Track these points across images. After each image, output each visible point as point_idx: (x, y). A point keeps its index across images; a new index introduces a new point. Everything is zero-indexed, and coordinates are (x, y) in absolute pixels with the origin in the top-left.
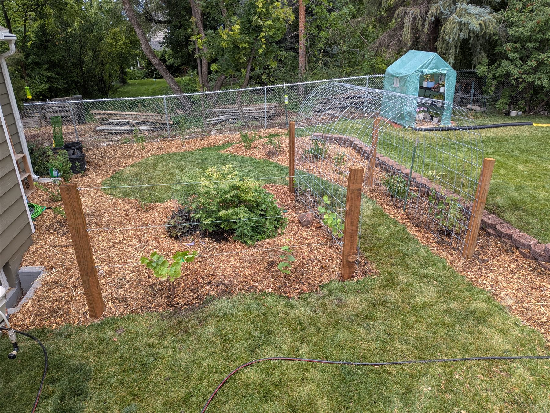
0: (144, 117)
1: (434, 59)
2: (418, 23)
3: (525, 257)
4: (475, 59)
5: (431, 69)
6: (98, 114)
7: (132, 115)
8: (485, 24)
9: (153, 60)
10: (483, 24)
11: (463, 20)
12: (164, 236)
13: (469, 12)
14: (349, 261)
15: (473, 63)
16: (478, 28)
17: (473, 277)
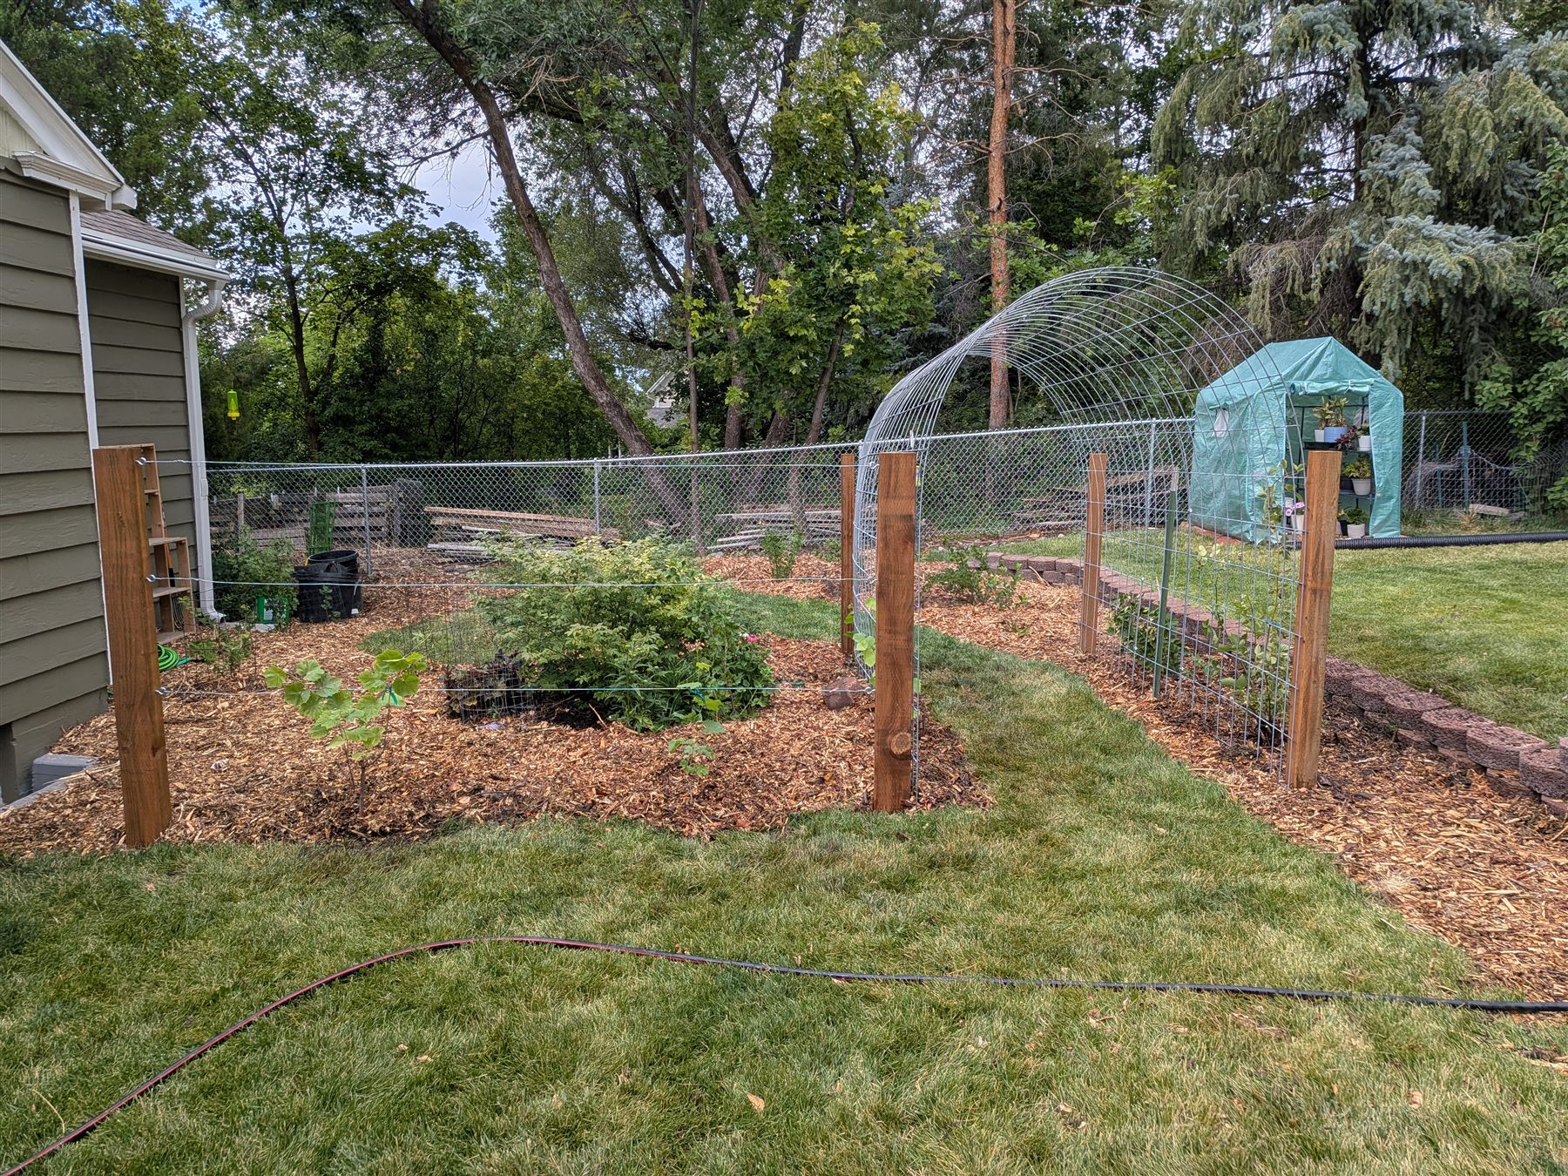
0: (554, 525)
1: (1327, 353)
2: (1294, 280)
3: (1505, 792)
4: (1471, 367)
5: (1320, 380)
6: (441, 514)
7: (523, 520)
8: (1480, 265)
9: (598, 393)
10: (1471, 262)
11: (1410, 254)
12: (433, 712)
13: (1426, 233)
14: (891, 752)
15: (1467, 378)
16: (1458, 272)
17: (1296, 826)
